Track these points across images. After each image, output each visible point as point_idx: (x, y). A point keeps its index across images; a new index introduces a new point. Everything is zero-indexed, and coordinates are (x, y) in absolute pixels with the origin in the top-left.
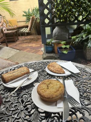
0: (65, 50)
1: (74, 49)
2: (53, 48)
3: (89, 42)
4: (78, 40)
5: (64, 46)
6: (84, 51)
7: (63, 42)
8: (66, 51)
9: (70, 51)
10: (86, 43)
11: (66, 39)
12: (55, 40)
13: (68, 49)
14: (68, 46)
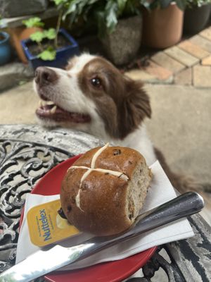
0: (45, 49)
1: (72, 40)
2: (10, 44)
3: (109, 9)
4: (77, 5)
5: (37, 36)
6: (104, 41)
7: (32, 22)
8: (51, 51)
9: (63, 49)
10: (101, 14)
11: (42, 7)
12: (6, 17)
13: (56, 42)
14: (51, 34)
